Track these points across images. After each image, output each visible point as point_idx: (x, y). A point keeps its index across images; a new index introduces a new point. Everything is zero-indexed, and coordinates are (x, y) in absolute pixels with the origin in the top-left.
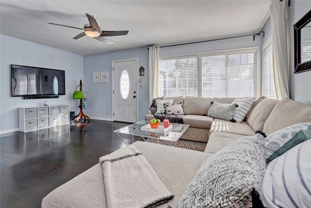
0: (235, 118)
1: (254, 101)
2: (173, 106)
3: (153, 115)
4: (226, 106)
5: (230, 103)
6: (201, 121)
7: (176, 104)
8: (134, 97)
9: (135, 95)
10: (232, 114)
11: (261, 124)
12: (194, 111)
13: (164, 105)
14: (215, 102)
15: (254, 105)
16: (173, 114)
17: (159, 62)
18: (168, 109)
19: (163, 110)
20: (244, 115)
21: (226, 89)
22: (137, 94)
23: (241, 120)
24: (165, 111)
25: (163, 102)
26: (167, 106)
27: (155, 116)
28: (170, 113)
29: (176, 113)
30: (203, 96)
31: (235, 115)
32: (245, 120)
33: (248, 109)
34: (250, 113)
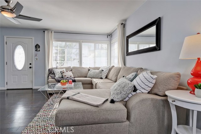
0: (102, 77)
1: (110, 68)
2: (67, 73)
3: (54, 80)
4: (97, 71)
5: (99, 70)
6: (86, 80)
7: (68, 71)
8: (30, 68)
9: (31, 66)
10: (101, 75)
11: (116, 77)
12: (79, 75)
13: (61, 72)
14: (91, 69)
15: (110, 70)
16: (68, 78)
17: (53, 42)
18: (64, 74)
19: (60, 76)
20: (106, 75)
21: (95, 62)
22: (33, 66)
23: (105, 77)
24: (62, 76)
25: (59, 70)
26: (64, 73)
27: (56, 80)
28: (66, 77)
29: (69, 77)
30: (83, 66)
31: (102, 75)
32: (106, 78)
33: (107, 72)
34: (108, 74)
